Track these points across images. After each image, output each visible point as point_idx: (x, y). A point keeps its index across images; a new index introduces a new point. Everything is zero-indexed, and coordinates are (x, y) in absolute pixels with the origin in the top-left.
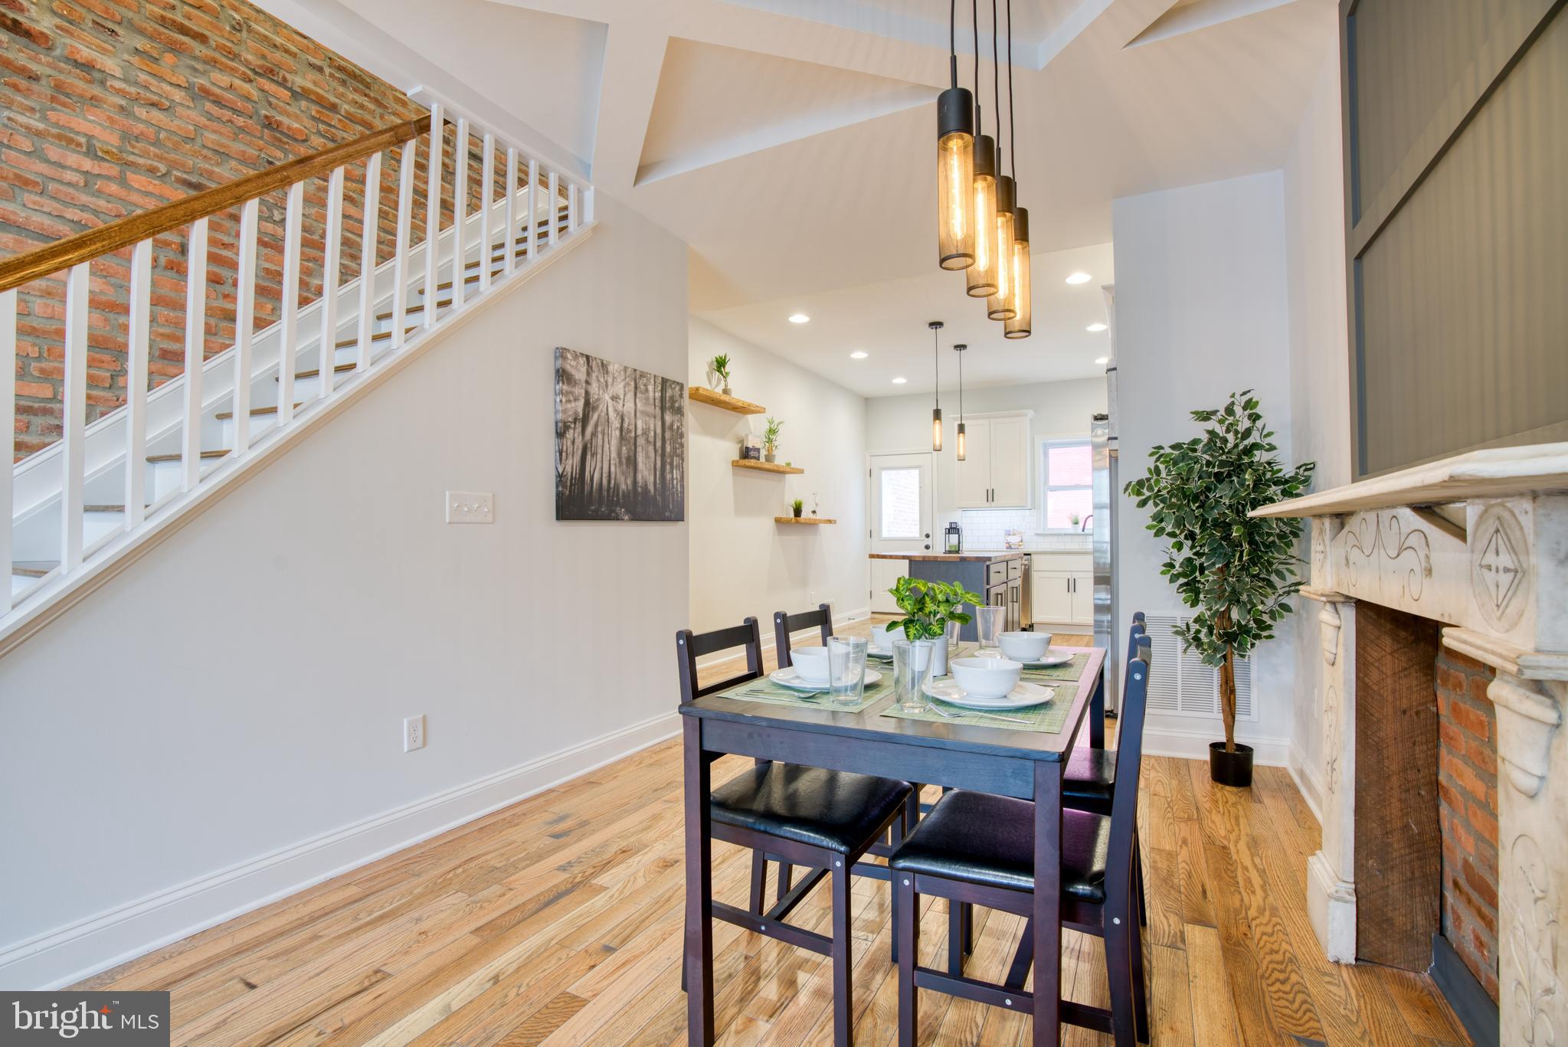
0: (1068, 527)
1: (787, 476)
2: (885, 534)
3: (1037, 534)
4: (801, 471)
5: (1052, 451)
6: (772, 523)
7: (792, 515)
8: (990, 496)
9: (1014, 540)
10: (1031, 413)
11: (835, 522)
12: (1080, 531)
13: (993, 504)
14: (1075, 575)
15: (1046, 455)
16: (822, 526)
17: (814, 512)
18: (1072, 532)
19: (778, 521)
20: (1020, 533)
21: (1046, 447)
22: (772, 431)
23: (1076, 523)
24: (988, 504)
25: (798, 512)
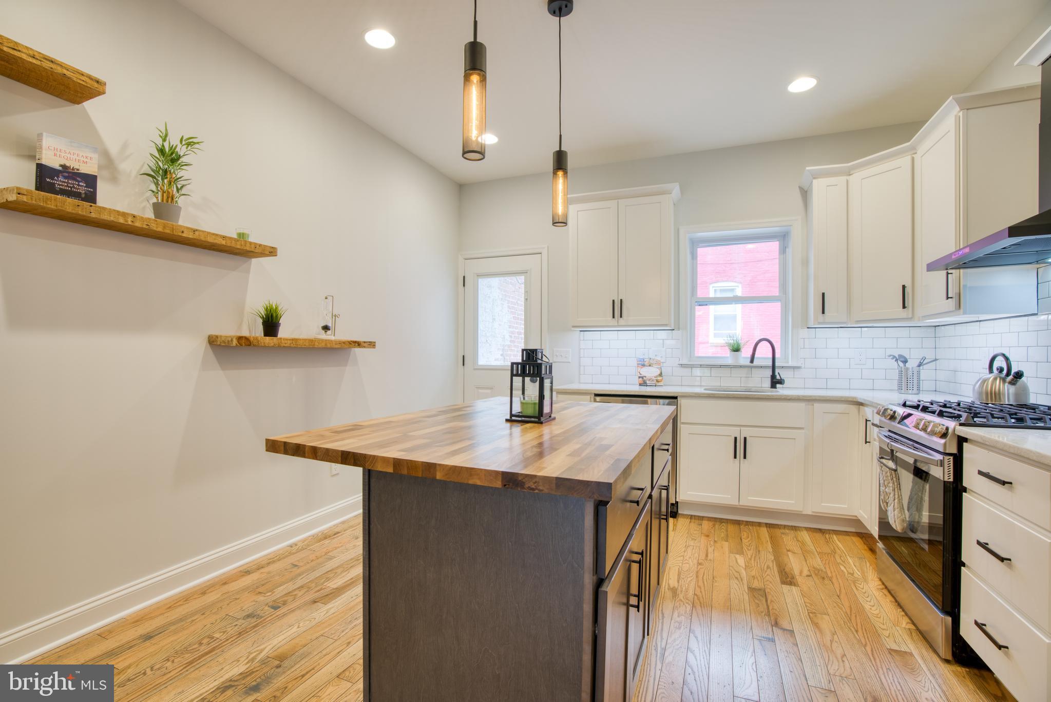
0: (728, 357)
1: (254, 261)
2: (482, 361)
3: (682, 365)
4: (272, 252)
5: (701, 251)
6: (201, 345)
7: (259, 331)
8: (617, 309)
9: (650, 373)
10: (676, 189)
11: (372, 345)
12: (748, 363)
13: (622, 321)
14: (746, 432)
15: (694, 256)
16: (357, 351)
17: (326, 328)
18: (730, 362)
19: (212, 341)
20: (658, 363)
21: (695, 244)
22: (172, 158)
23: (736, 349)
24: (614, 322)
25: (271, 325)
